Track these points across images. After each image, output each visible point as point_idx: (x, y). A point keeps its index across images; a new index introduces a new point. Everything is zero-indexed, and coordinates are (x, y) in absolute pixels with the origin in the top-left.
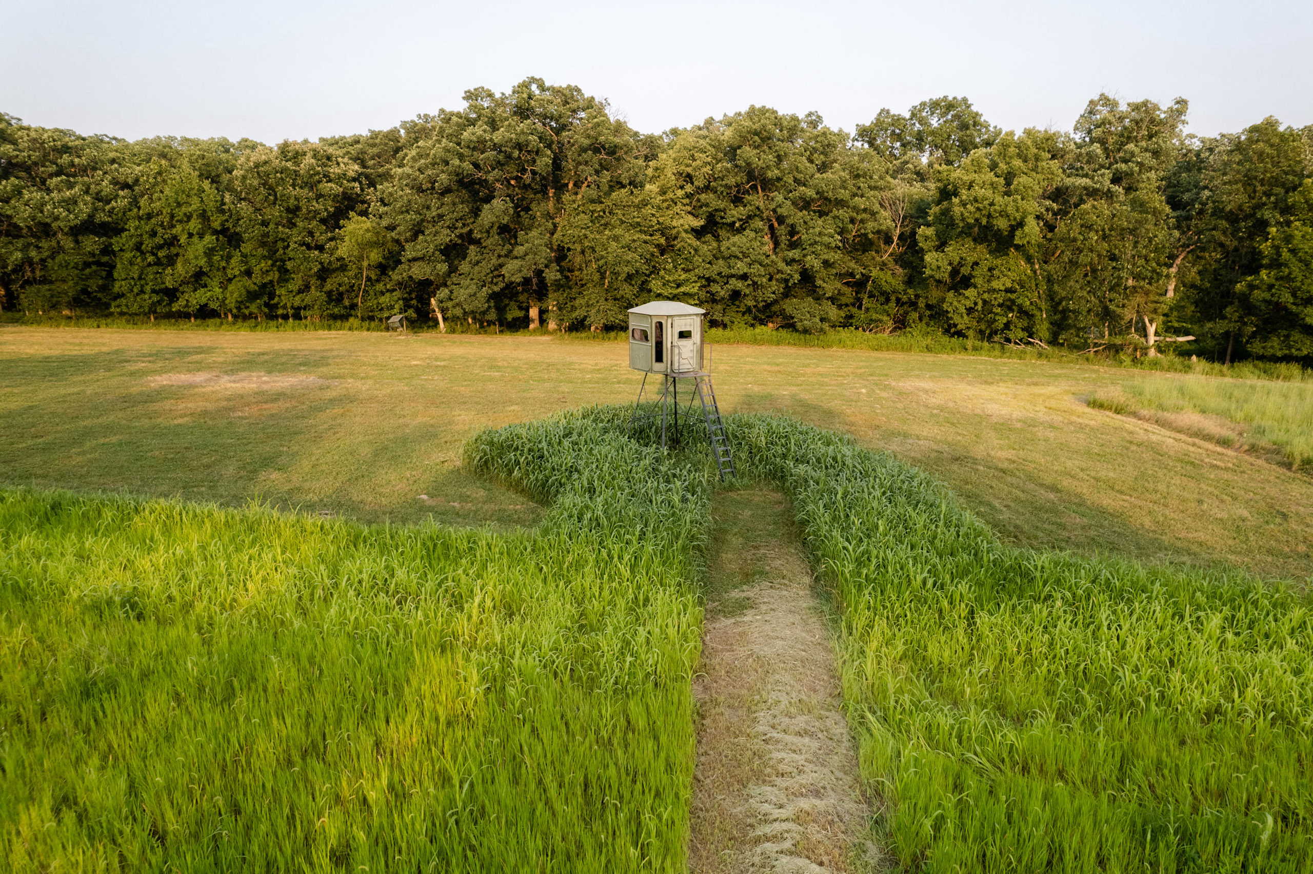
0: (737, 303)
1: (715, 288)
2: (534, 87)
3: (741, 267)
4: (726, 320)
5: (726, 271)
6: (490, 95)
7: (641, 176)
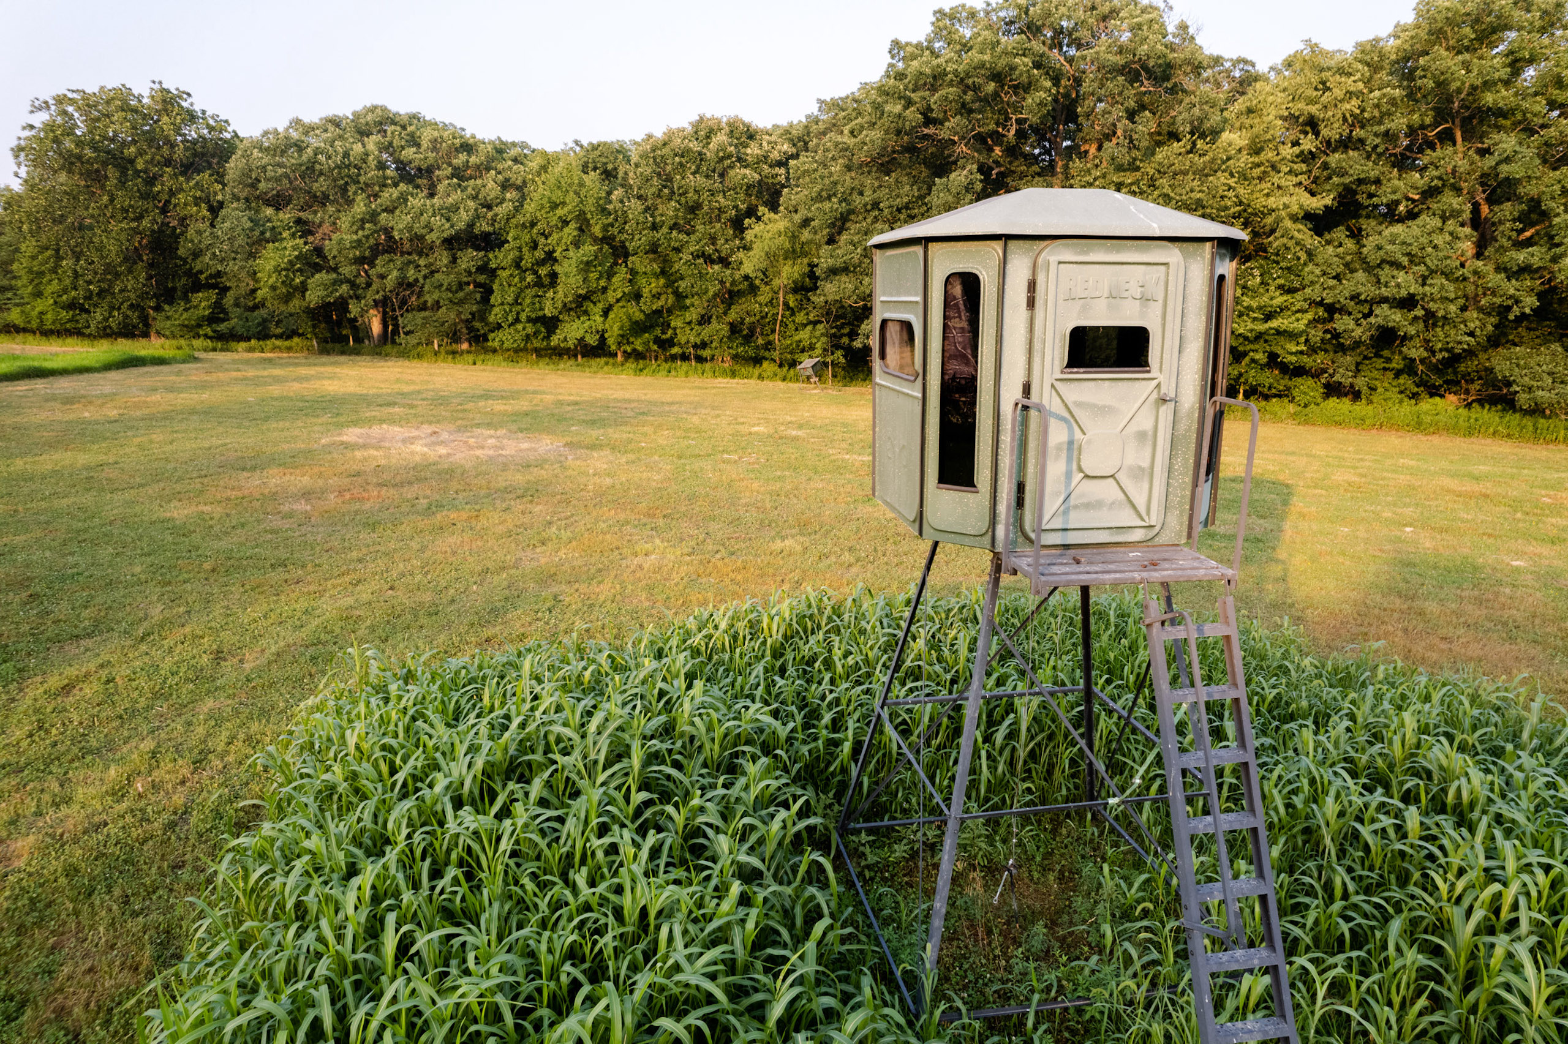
0: (1386, 353)
1: (1342, 323)
3: (1405, 282)
4: (1360, 383)
5: (1368, 290)
7: (1215, 119)
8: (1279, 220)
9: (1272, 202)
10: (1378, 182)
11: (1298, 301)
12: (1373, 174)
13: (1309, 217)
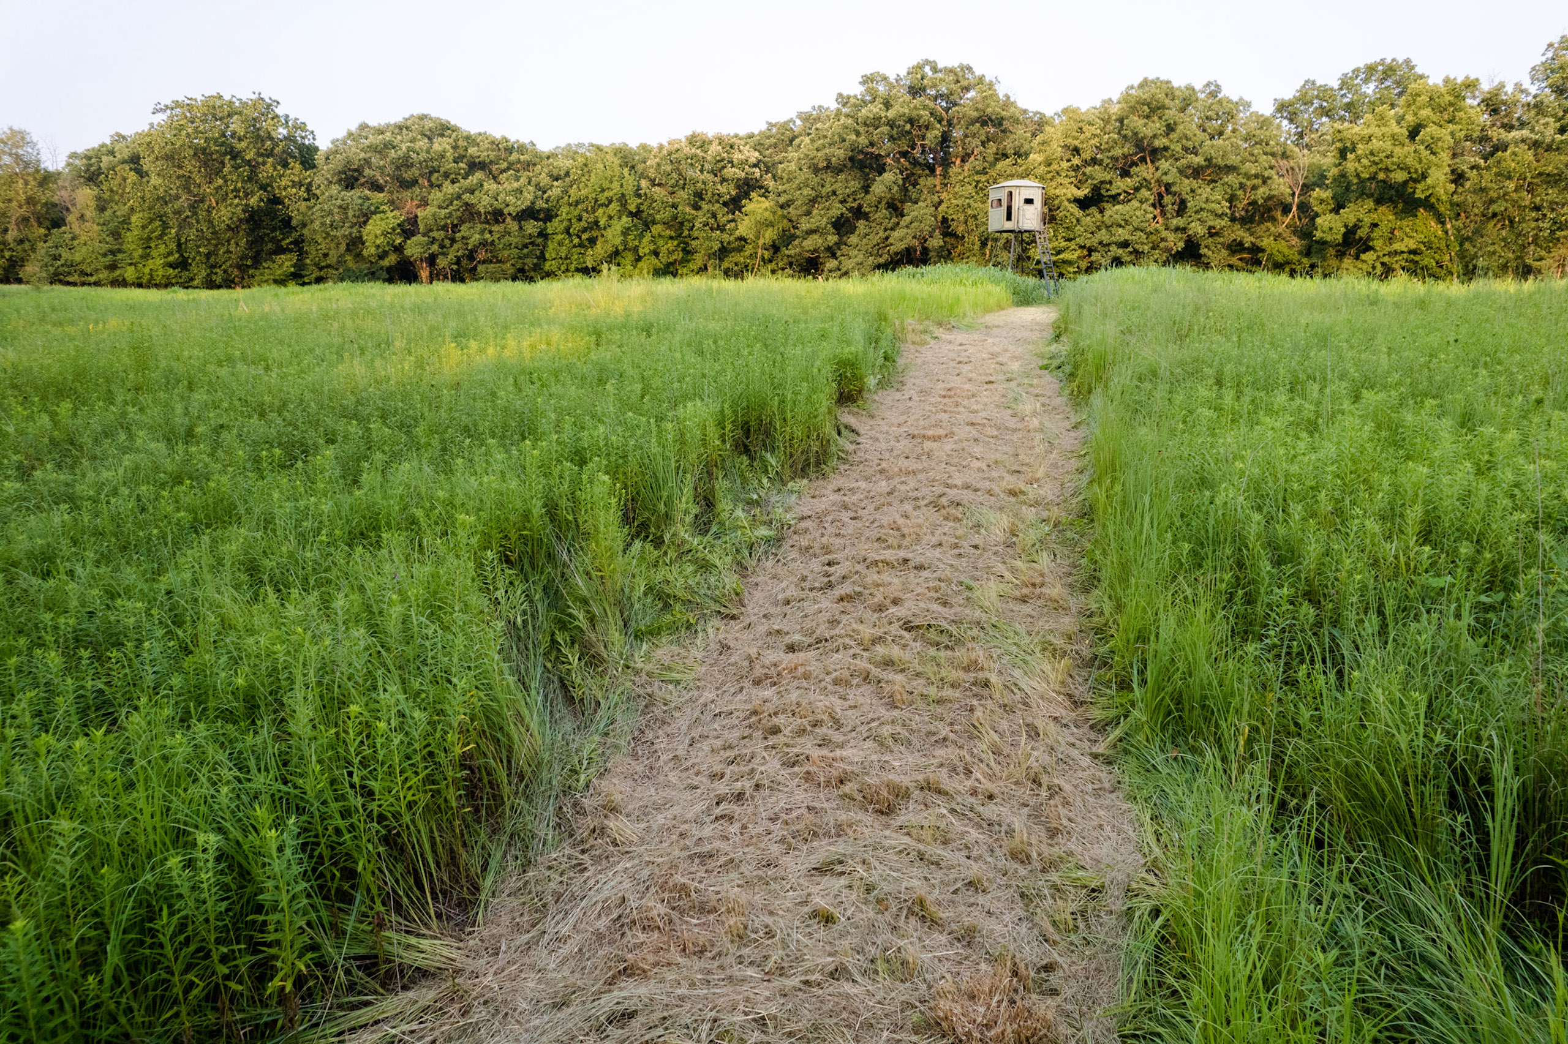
2: (927, 69)
3: (1122, 234)
6: (885, 79)
7: (1026, 147)
8: (1061, 202)
9: (1057, 192)
10: (1110, 183)
11: (1073, 245)
12: (1108, 178)
13: (1078, 201)
